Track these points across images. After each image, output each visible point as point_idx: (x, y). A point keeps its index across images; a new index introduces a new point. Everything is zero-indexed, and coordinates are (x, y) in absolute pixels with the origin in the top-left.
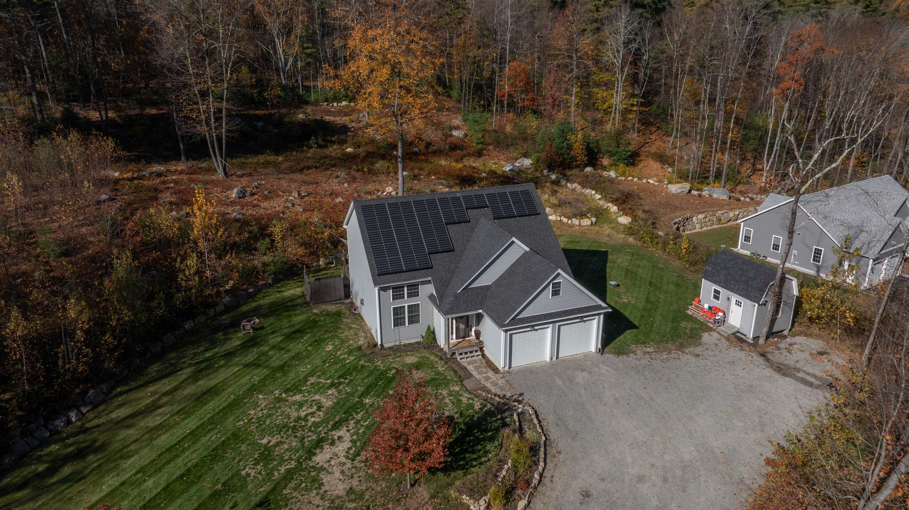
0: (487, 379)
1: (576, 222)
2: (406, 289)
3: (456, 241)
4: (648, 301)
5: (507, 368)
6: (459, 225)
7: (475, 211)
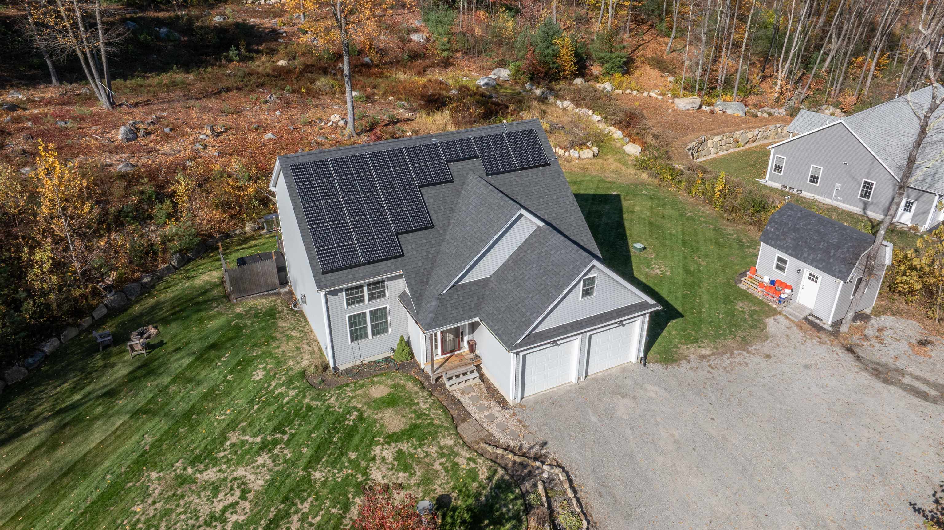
0: (492, 418)
1: (574, 153)
2: (365, 289)
3: (436, 212)
4: (687, 271)
5: (518, 400)
6: (438, 187)
7: (460, 165)
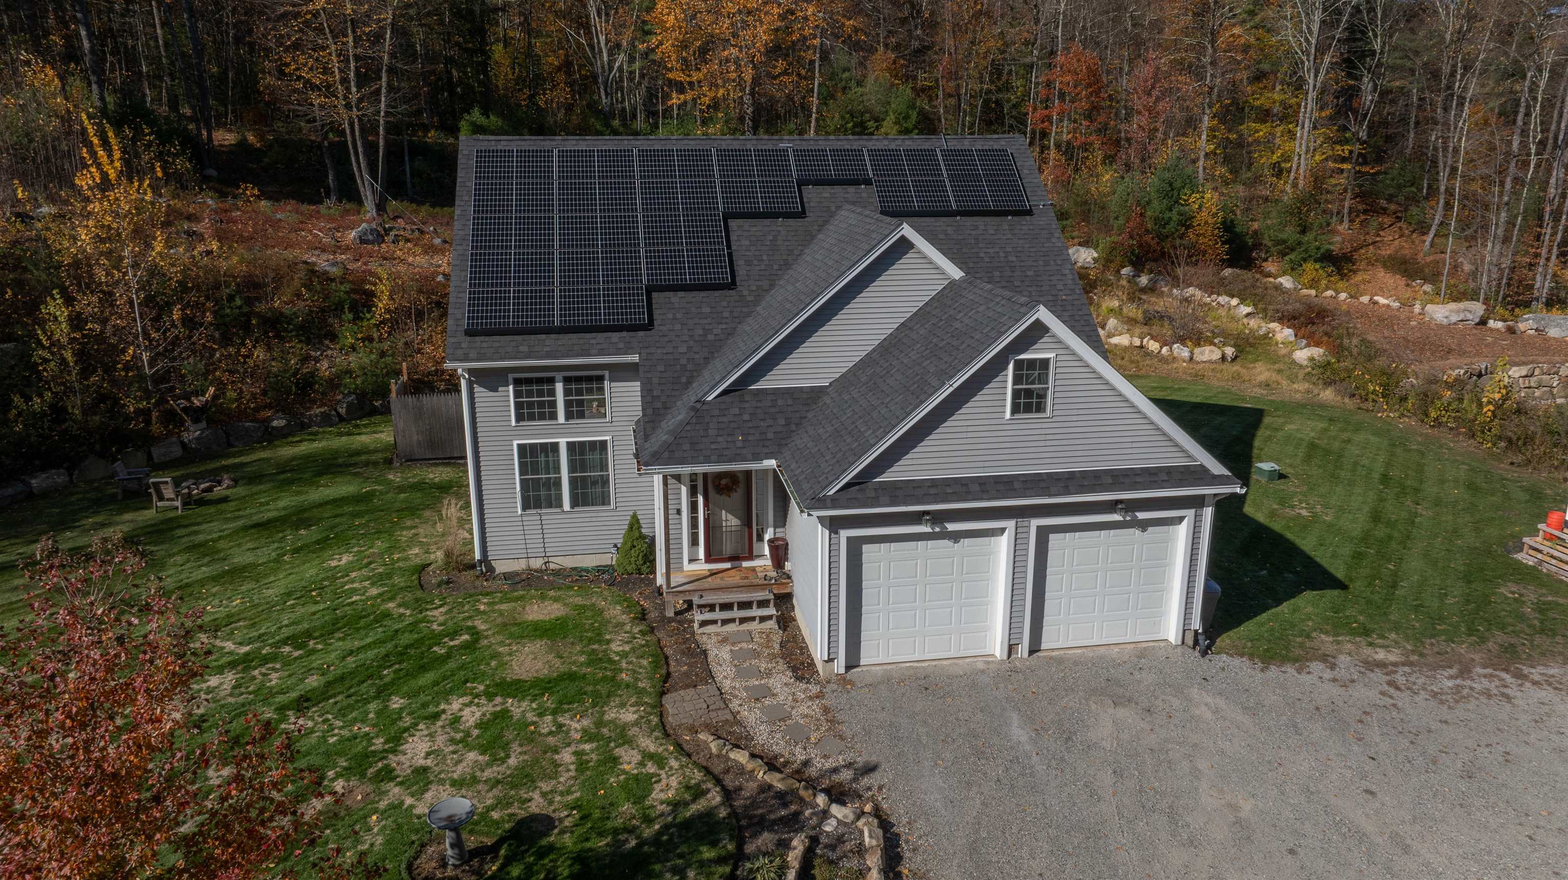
1: (1181, 351)
2: (559, 387)
3: (748, 263)
4: (1376, 517)
5: (839, 666)
6: (767, 222)
7: (826, 192)
